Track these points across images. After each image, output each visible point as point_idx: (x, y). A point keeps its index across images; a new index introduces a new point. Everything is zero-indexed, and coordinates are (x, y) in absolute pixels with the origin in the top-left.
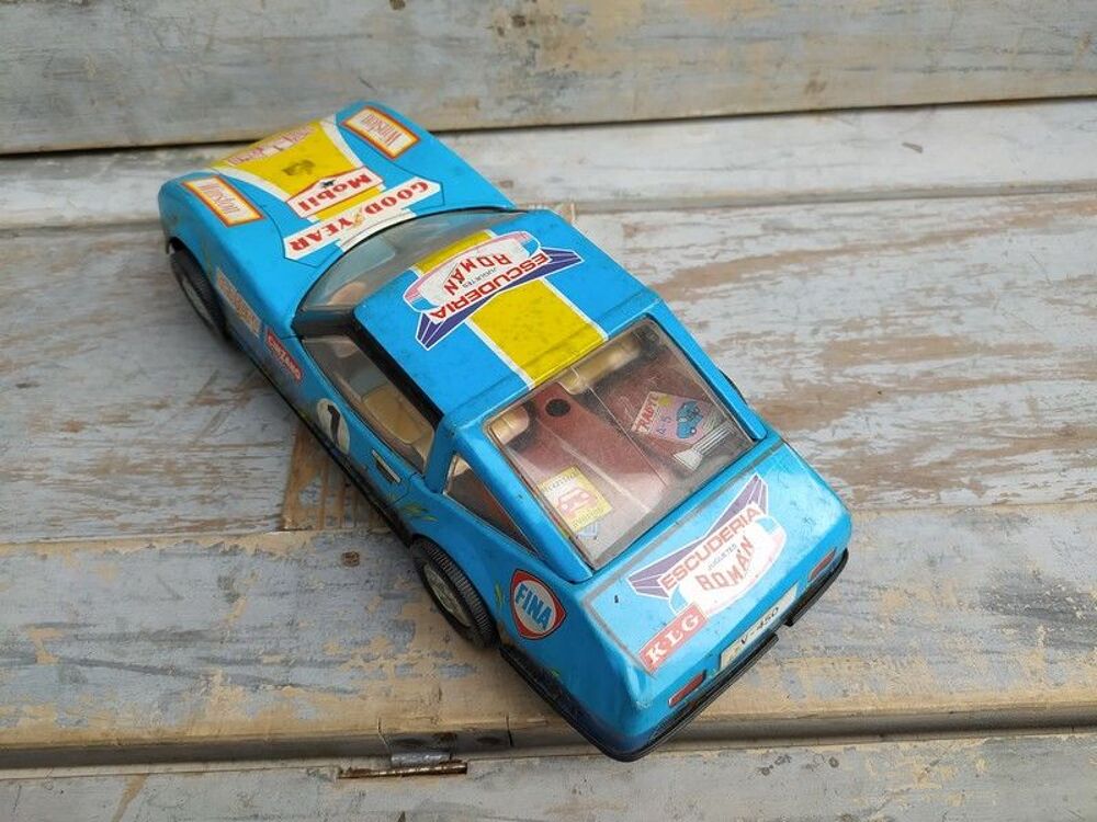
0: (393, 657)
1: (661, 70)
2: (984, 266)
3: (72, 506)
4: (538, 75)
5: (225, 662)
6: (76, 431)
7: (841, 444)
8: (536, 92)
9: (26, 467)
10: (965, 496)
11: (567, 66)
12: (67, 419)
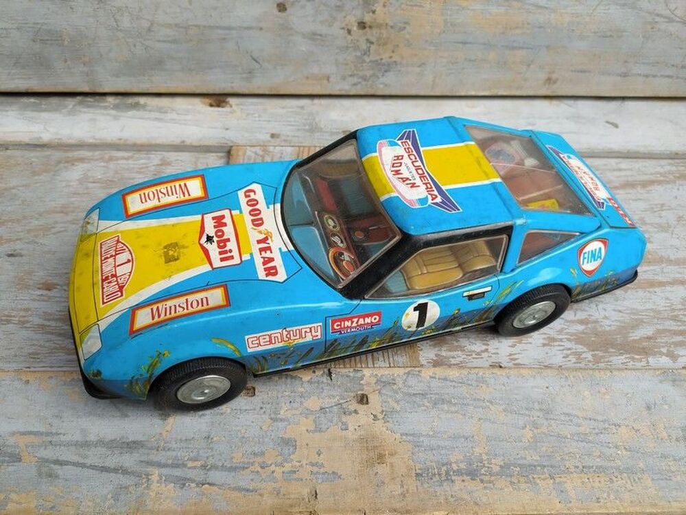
0: (281, 465)
1: (452, 64)
2: (662, 205)
3: (47, 344)
4: (371, 61)
5: (160, 465)
6: (50, 290)
7: (582, 322)
8: (369, 73)
10: (665, 361)
11: (391, 57)
12: (43, 281)
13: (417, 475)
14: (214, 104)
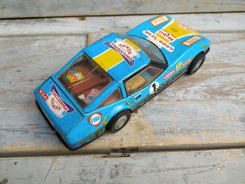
1: (162, 2)
2: (234, 48)
4: (134, 2)
6: (32, 81)
7: (206, 86)
8: (133, 6)
9: (21, 90)
10: (234, 97)
12: (30, 79)
13: (154, 133)
14: (81, 20)
